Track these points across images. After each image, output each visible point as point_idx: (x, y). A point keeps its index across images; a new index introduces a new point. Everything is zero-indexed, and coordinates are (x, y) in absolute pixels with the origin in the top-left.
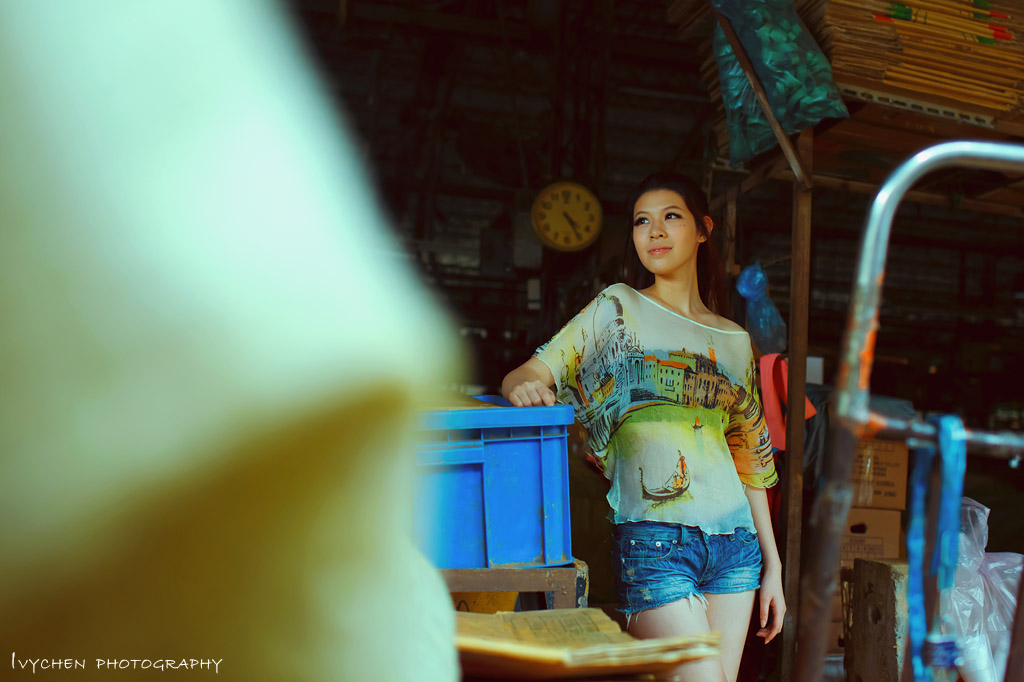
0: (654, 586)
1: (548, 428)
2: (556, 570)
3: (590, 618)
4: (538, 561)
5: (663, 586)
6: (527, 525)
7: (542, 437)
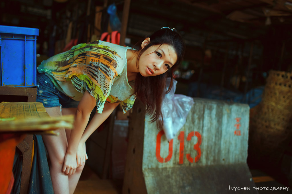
0: (49, 99)
1: (28, 36)
2: (29, 88)
3: (36, 106)
4: (23, 85)
5: (52, 100)
6: (19, 71)
7: (26, 39)
